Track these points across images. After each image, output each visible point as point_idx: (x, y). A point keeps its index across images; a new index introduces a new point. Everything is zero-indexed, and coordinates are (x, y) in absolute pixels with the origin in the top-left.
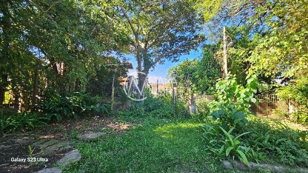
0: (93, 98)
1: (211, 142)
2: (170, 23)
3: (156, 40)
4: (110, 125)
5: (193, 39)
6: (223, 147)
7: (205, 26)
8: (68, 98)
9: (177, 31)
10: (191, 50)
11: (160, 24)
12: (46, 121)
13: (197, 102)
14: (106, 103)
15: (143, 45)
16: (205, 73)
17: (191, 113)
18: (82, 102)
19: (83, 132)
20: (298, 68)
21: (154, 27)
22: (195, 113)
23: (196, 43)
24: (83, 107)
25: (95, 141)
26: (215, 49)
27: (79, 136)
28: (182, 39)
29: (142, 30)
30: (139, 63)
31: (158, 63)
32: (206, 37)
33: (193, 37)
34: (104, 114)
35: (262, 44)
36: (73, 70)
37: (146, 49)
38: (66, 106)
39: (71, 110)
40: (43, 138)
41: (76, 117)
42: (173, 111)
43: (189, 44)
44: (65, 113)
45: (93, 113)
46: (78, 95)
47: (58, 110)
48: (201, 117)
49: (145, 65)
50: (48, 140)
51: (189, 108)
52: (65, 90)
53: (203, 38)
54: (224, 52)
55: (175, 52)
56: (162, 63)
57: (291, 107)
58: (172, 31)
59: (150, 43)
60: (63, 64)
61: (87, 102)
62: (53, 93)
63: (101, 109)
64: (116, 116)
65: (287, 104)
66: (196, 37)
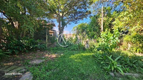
0: (36, 41)
1: (102, 63)
2: (75, 3)
3: (68, 12)
4: (47, 55)
5: (85, 13)
6: (109, 66)
7: (91, 6)
8: (22, 41)
9: (78, 8)
10: (84, 18)
11: (70, 4)
12: (8, 54)
13: (89, 43)
14: (43, 44)
15: (61, 14)
16: (92, 29)
17: (86, 48)
18: (30, 43)
19: (32, 60)
20: (136, 27)
21: (67, 5)
22: (88, 48)
23: (86, 15)
24: (31, 46)
25: (40, 65)
26: (97, 17)
27: (30, 63)
28: (80, 12)
29: (60, 6)
30: (60, 23)
31: (68, 24)
32: (91, 12)
33: (85, 12)
34: (43, 49)
35: (121, 15)
36: (25, 24)
37: (62, 17)
38: (21, 46)
39: (24, 48)
40: (7, 65)
41: (27, 51)
42: (78, 47)
43: (83, 15)
44: (20, 49)
45: (36, 49)
46: (28, 39)
47: (15, 47)
48: (91, 50)
49: (62, 24)
50: (10, 66)
51: (85, 46)
52: (19, 36)
53: (90, 13)
54: (102, 19)
55: (76, 19)
56: (70, 24)
57: (129, 45)
58: (75, 8)
59: (64, 14)
60: (17, 22)
61: (33, 43)
62: (12, 38)
63: (41, 47)
64: (49, 50)
65: (128, 43)
66: (87, 11)
